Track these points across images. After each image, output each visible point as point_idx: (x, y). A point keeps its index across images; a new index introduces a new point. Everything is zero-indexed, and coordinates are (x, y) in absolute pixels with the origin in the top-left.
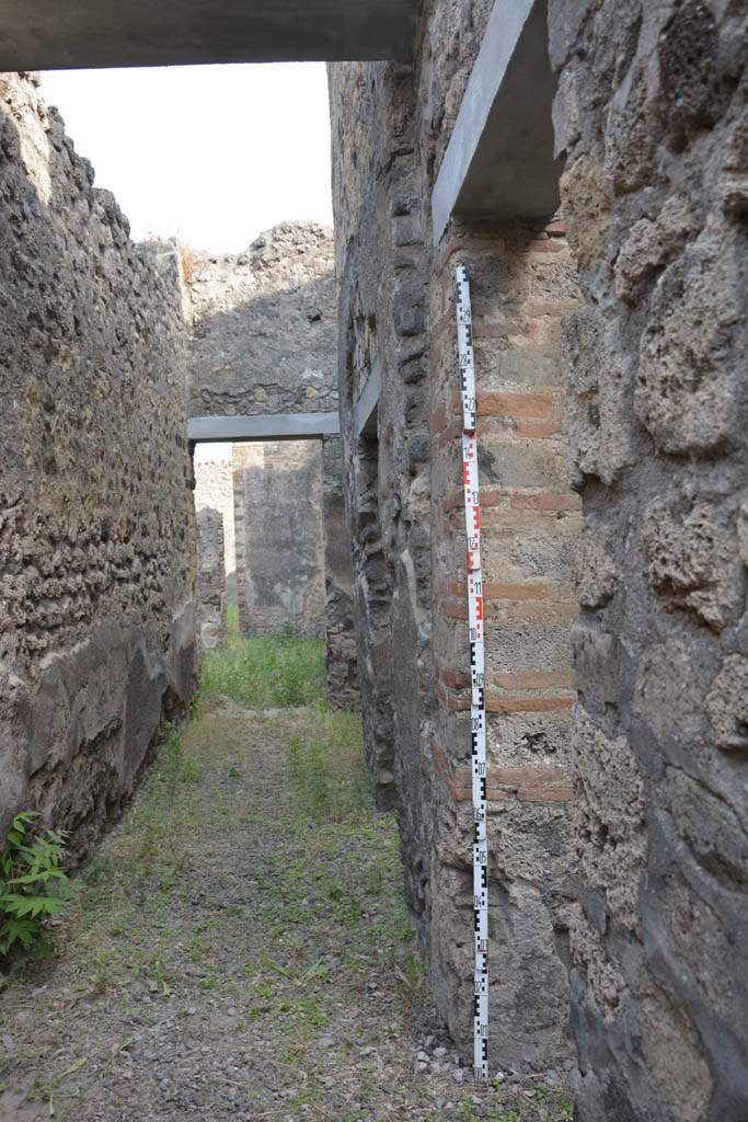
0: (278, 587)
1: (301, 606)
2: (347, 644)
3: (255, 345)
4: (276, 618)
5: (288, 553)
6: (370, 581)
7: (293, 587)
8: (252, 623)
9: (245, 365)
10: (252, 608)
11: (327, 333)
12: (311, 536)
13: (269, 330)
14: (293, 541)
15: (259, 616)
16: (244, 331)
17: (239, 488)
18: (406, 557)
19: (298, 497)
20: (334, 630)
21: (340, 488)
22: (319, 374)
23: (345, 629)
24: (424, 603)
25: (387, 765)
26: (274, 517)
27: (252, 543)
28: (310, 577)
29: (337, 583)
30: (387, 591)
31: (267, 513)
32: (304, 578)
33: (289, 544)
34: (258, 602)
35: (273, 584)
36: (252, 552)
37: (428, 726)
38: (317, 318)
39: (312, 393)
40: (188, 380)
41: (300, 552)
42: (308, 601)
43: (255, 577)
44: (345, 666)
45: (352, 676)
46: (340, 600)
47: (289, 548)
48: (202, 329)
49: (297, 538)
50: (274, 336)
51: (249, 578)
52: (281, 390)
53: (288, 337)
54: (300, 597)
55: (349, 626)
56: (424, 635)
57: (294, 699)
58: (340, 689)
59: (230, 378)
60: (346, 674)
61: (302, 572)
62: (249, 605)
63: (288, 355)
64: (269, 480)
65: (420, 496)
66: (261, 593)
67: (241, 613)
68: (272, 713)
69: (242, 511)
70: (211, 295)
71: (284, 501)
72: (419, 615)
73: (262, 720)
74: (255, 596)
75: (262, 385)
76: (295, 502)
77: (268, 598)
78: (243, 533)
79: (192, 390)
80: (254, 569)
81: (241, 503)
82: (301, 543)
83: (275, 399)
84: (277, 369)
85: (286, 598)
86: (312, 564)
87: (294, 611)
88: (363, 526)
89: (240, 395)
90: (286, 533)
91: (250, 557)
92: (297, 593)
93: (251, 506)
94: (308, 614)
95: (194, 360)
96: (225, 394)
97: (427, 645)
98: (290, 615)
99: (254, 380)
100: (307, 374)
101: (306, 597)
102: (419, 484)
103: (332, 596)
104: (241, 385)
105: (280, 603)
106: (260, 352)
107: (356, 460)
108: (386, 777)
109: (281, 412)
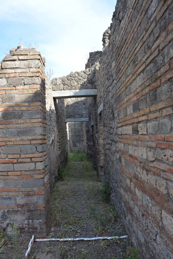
0: (77, 144)
1: (81, 147)
2: (90, 152)
3: (76, 108)
4: (76, 149)
5: (78, 137)
6: (93, 143)
7: (79, 143)
8: (72, 150)
9: (74, 111)
10: (72, 147)
11: (86, 106)
12: (82, 134)
13: (77, 106)
14: (79, 135)
15: (73, 149)
16: (74, 106)
17: (69, 126)
18: (96, 141)
19: (80, 127)
20: (88, 150)
21: (88, 129)
22: (85, 112)
23: (89, 150)
24: (98, 145)
25: (95, 165)
26: (76, 131)
27: (72, 135)
28: (83, 142)
29: (88, 143)
30: (95, 144)
31: (74, 130)
32: (81, 142)
33: (78, 136)
34: (73, 146)
35: (76, 143)
36: (72, 137)
37: (98, 156)
38: (85, 104)
39: (84, 115)
40: (65, 113)
41: (81, 137)
42: (82, 146)
43: (72, 142)
44: (90, 155)
45: (91, 157)
46: (89, 145)
47: (79, 136)
48: (68, 106)
49: (80, 135)
50: (78, 107)
51: (71, 142)
52: (80, 115)
53: (80, 107)
54: (81, 145)
55: (90, 149)
56: (98, 148)
57: (82, 160)
58: (89, 159)
59: (72, 113)
60: (90, 156)
61: (81, 141)
62: (71, 147)
63: (80, 109)
64: (75, 124)
65: (97, 136)
66: (74, 145)
67: (70, 148)
68: (79, 162)
69: (70, 130)
70: (69, 101)
71: (78, 128)
72: (97, 146)
73: (78, 163)
74: (72, 145)
75: (77, 114)
76: (80, 128)
77: (75, 145)
78: (70, 134)
79: (66, 115)
80: (72, 140)
81: (70, 128)
82: (81, 136)
83: (79, 116)
84: (79, 112)
85: (78, 145)
86: (83, 139)
87: (80, 148)
88: (92, 136)
89: (74, 115)
90: (78, 134)
91: (72, 138)
92: (80, 145)
93: (72, 129)
94: (82, 148)
95: (66, 110)
96: (71, 115)
97: (98, 149)
98: (79, 149)
99: (75, 113)
100: (83, 112)
101: (82, 145)
102: (97, 135)
103: (87, 145)
104: (73, 114)
105: (77, 146)
106: (76, 109)
107: (91, 128)
108: (95, 166)
109: (80, 118)
